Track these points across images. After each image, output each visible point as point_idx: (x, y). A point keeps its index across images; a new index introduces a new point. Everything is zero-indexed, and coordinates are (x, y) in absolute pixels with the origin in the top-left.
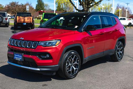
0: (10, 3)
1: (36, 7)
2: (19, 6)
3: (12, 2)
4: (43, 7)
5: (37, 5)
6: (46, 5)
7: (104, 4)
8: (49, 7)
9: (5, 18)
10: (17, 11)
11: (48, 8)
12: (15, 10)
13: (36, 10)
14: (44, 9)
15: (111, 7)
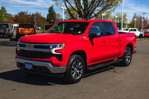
0: (18, 13)
1: (47, 16)
2: (28, 15)
3: (20, 12)
4: (55, 17)
5: (48, 14)
6: (57, 15)
7: (118, 14)
8: (61, 16)
9: (8, 29)
10: (26, 21)
11: (60, 18)
12: (24, 21)
13: (47, 19)
14: (56, 19)
15: (125, 17)
